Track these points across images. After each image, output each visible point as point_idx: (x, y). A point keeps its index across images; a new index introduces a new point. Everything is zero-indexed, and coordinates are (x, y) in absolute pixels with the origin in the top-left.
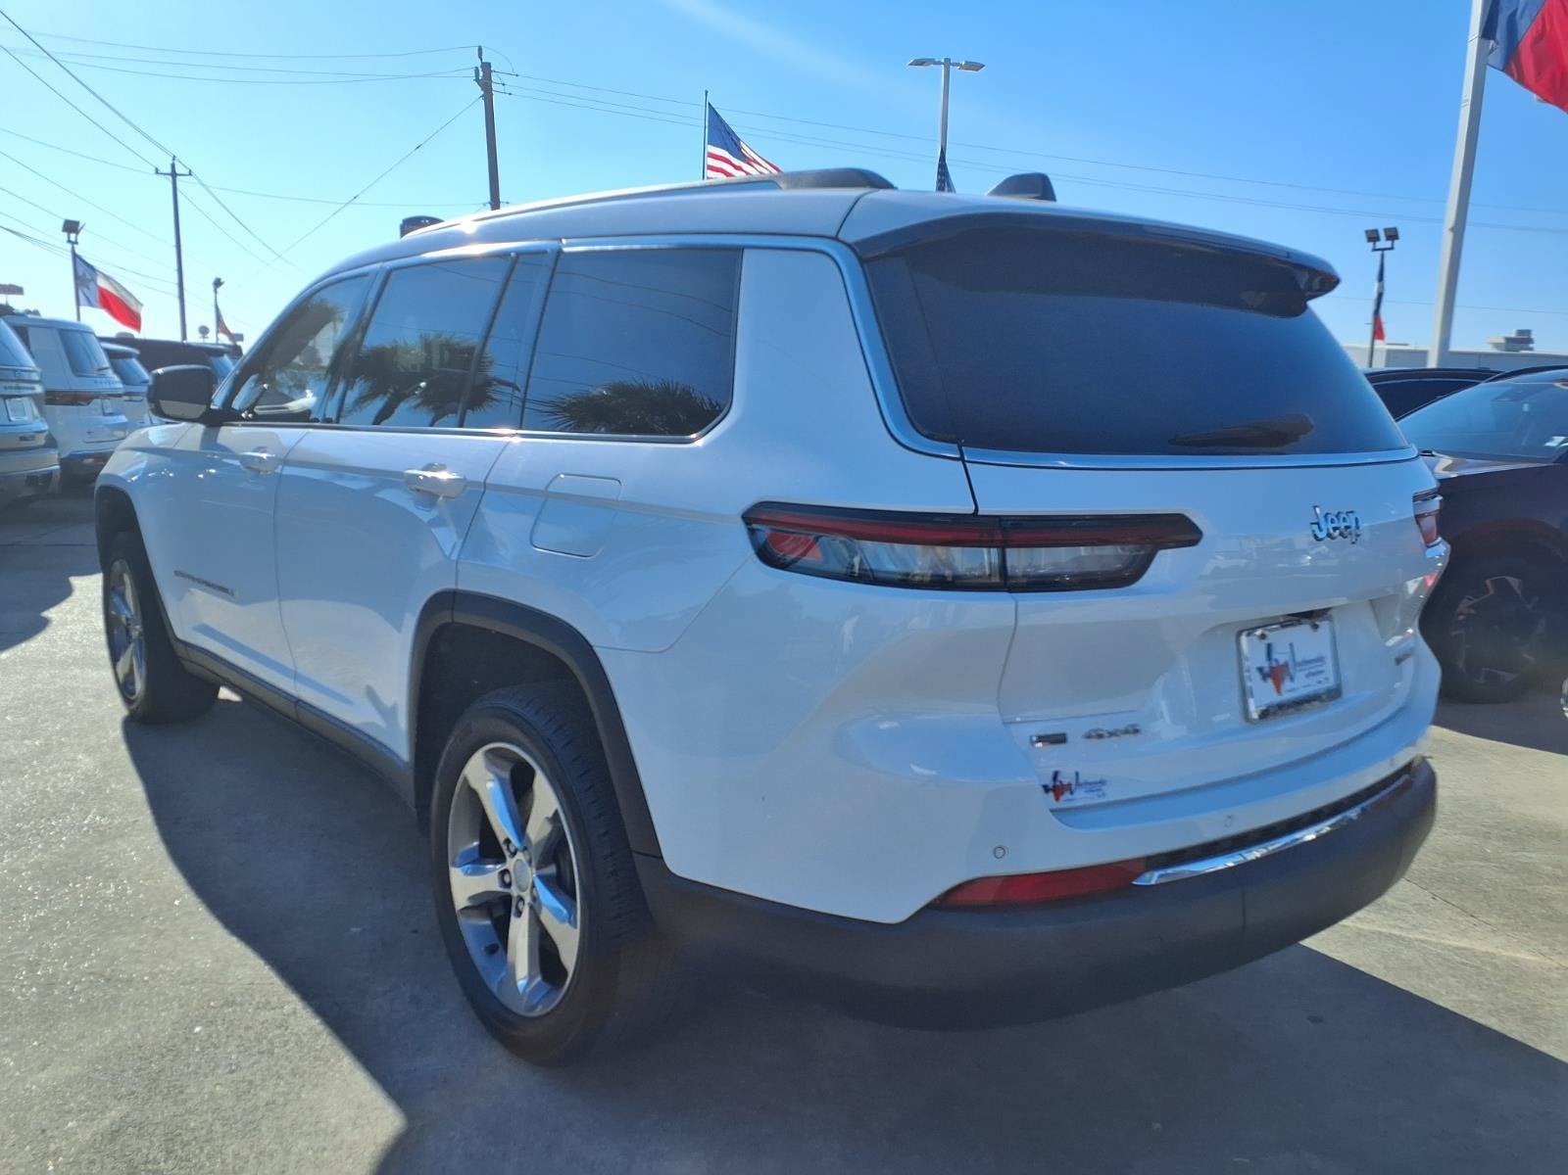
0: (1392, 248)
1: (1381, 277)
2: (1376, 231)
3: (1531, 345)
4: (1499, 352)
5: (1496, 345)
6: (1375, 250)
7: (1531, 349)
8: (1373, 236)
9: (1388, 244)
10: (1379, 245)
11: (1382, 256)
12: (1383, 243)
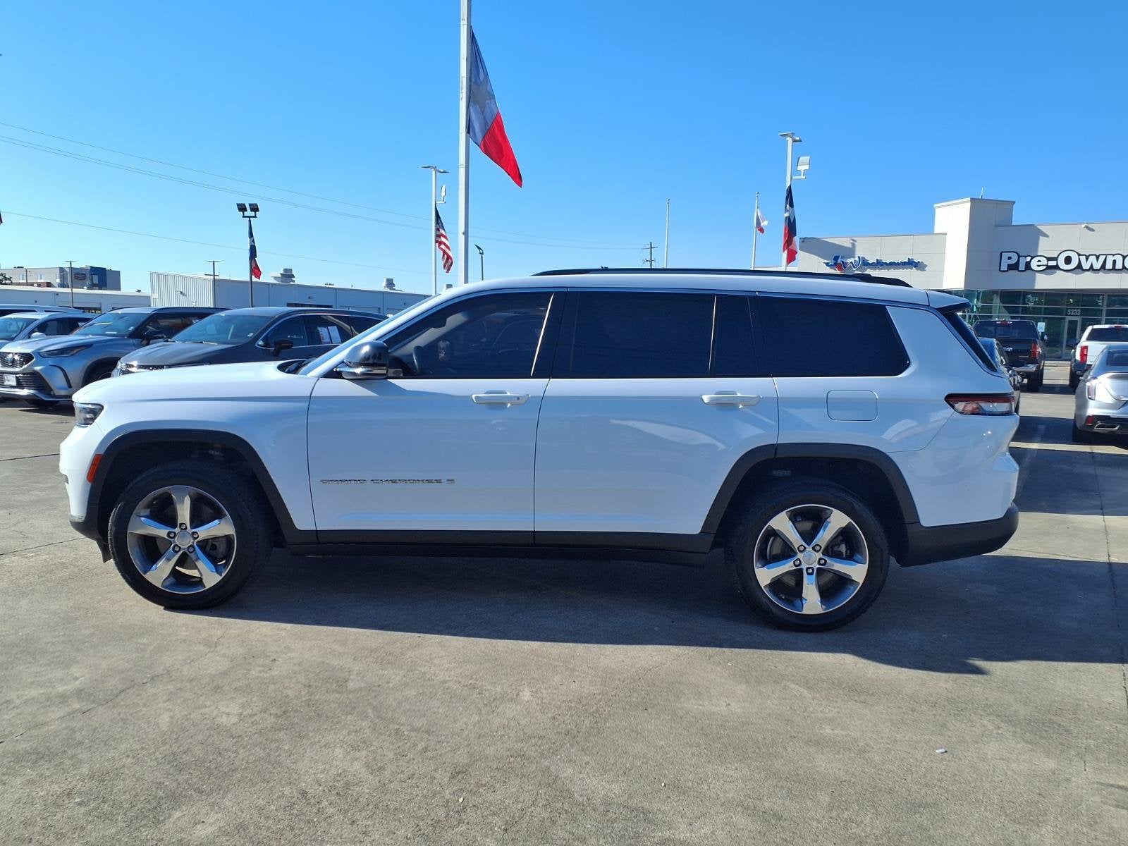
0: (255, 217)
1: (251, 235)
2: (244, 205)
3: (293, 279)
4: (276, 282)
5: (275, 278)
6: (244, 217)
7: (294, 281)
8: (242, 208)
9: (253, 214)
10: (246, 214)
11: (250, 221)
12: (249, 213)
